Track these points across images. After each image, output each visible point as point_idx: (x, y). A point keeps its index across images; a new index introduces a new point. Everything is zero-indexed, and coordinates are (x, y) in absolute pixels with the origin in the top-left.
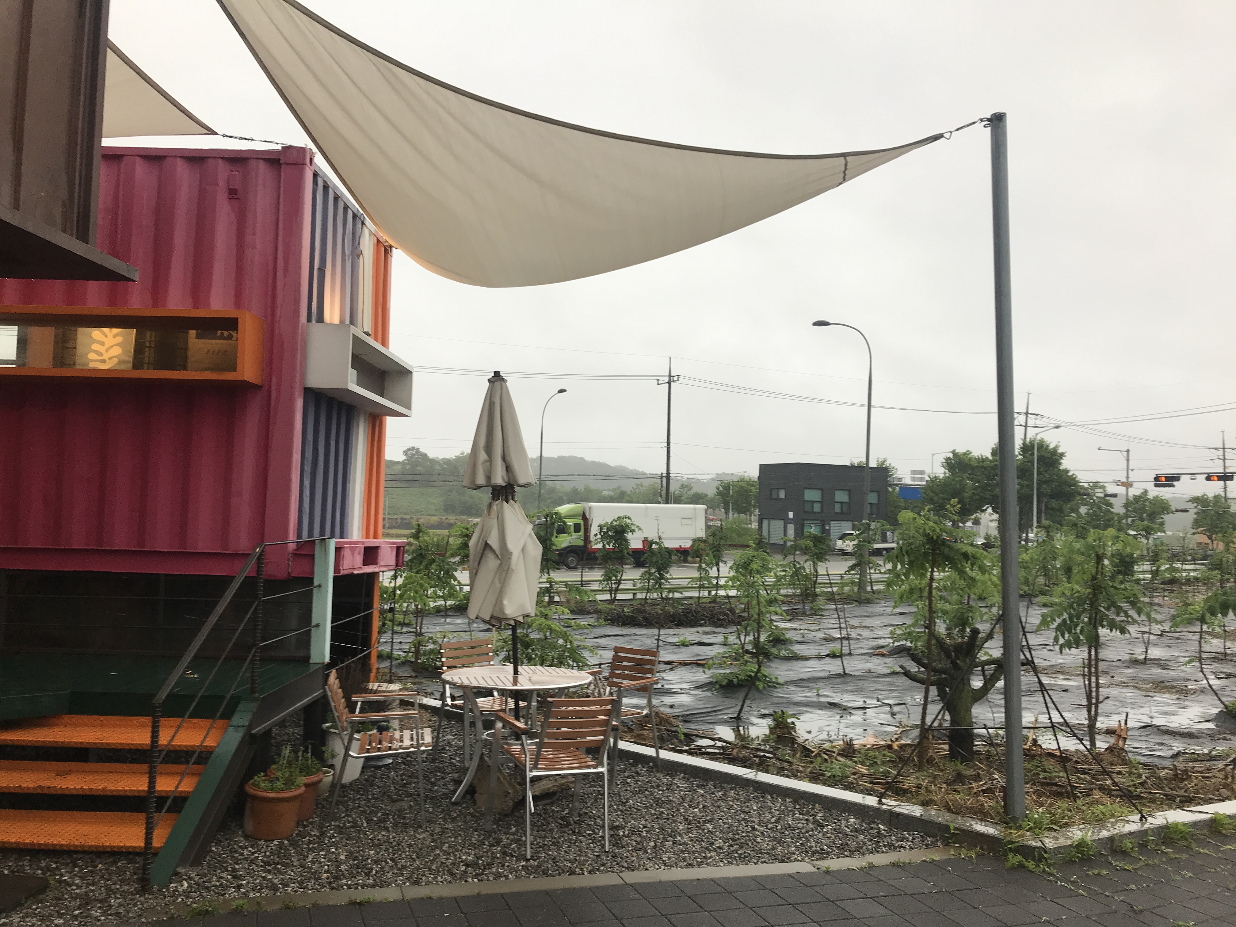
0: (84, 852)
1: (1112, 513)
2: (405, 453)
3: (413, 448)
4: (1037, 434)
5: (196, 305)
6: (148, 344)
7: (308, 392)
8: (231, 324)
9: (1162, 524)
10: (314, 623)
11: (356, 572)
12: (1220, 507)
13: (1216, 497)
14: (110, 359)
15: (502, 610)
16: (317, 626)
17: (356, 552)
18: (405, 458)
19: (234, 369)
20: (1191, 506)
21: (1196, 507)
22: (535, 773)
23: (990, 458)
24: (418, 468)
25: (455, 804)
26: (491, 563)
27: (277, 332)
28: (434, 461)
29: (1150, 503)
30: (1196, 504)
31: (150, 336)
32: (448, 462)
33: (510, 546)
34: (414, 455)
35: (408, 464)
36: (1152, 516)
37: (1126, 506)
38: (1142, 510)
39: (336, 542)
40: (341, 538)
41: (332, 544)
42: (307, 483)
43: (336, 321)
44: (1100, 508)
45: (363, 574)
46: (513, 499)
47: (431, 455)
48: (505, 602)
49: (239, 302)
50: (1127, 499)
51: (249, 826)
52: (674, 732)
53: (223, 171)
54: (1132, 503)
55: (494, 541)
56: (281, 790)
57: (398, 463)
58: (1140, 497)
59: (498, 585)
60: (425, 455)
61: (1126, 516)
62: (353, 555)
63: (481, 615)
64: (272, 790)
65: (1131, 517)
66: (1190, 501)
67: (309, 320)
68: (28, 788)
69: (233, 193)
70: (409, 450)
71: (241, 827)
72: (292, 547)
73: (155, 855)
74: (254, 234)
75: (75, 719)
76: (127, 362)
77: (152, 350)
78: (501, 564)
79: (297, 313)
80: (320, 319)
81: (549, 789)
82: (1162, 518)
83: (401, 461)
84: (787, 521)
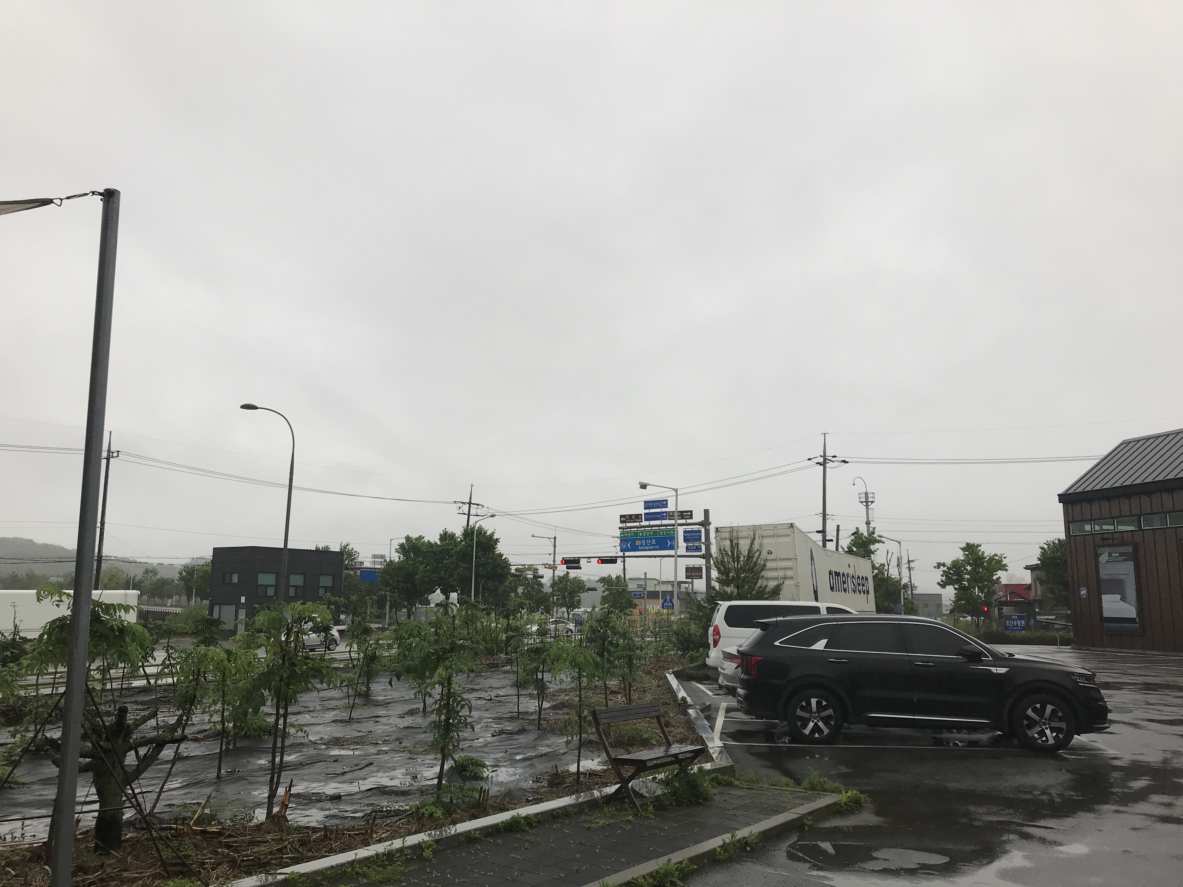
1: (542, 592)
4: (476, 522)
9: (579, 601)
12: (620, 586)
13: (618, 577)
20: (600, 587)
21: (603, 586)
23: (439, 543)
29: (571, 583)
30: (603, 584)
36: (572, 594)
37: (552, 586)
38: (565, 589)
44: (533, 588)
50: (554, 580)
54: (557, 583)
58: (563, 577)
61: (553, 594)
65: (556, 596)
66: (599, 581)
82: (579, 596)
84: (239, 606)
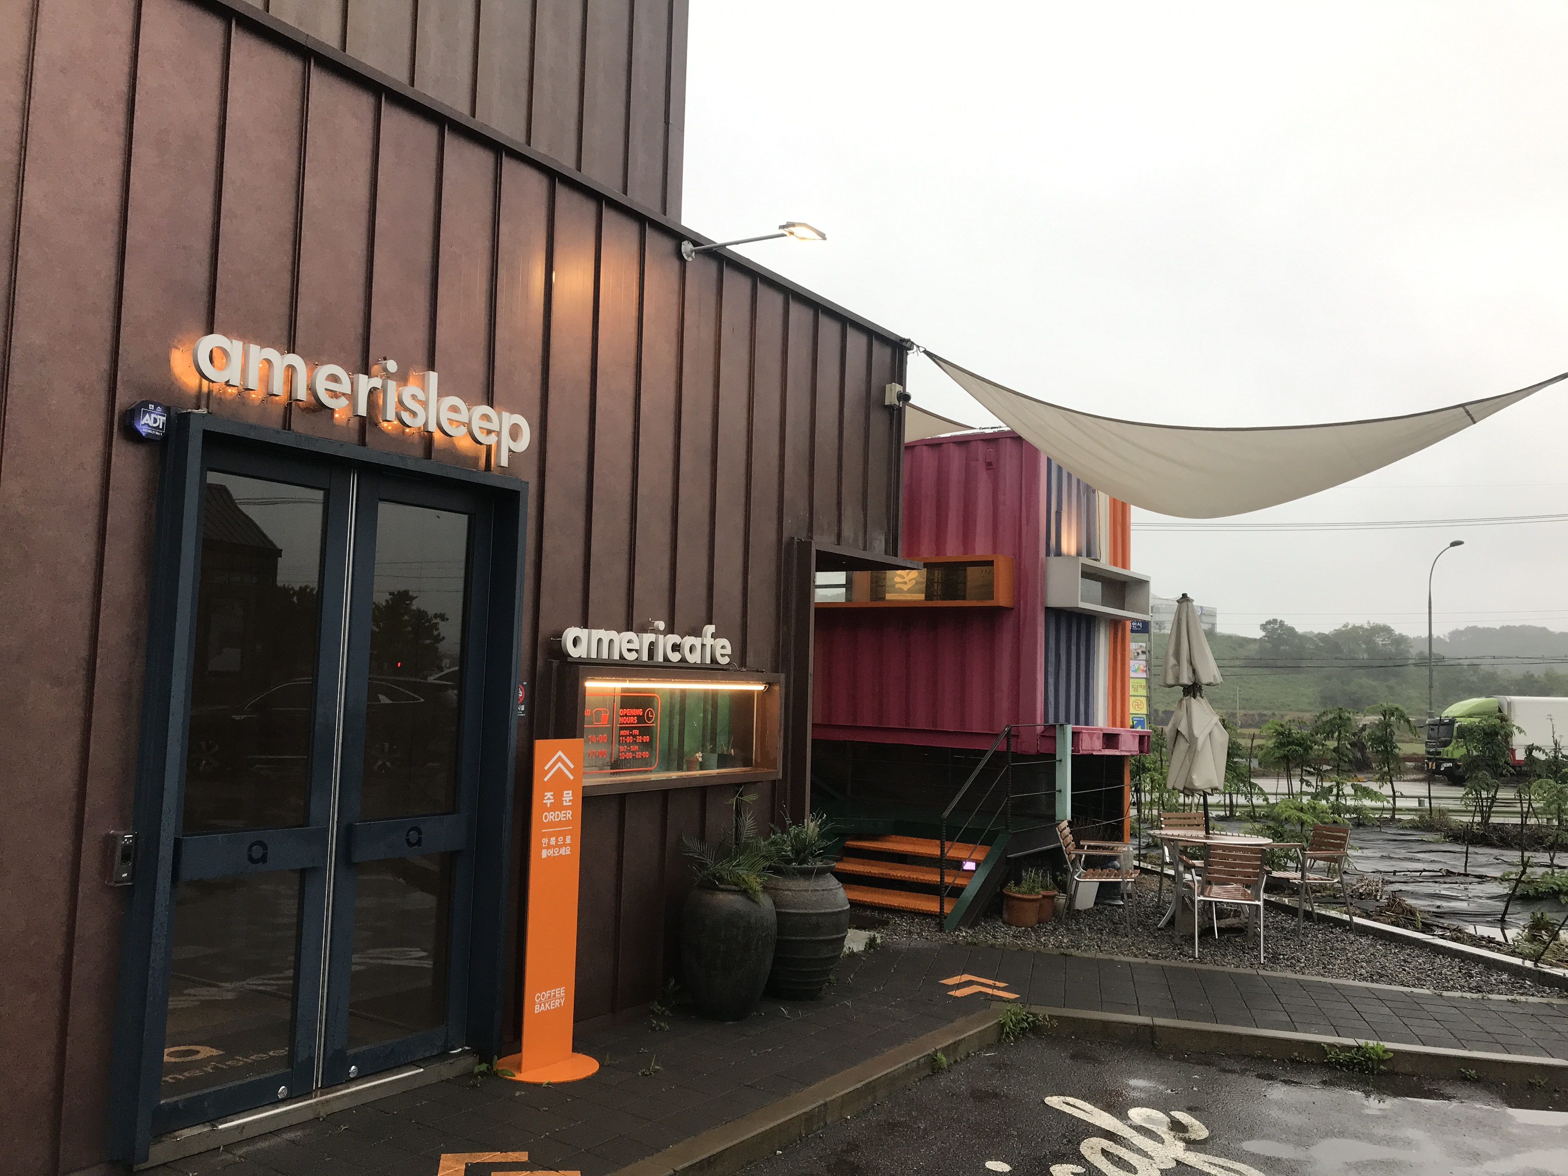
0: (907, 912)
2: (1263, 627)
3: (1275, 621)
5: (965, 553)
6: (936, 580)
7: (1048, 610)
8: (990, 563)
10: (1057, 788)
11: (1094, 753)
14: (910, 581)
15: (1192, 783)
16: (1060, 791)
17: (1095, 738)
18: (1263, 634)
19: (992, 598)
22: (1202, 898)
24: (1282, 647)
25: (1160, 929)
26: (1182, 746)
27: (1022, 567)
28: (1304, 638)
31: (938, 574)
32: (1323, 637)
33: (1196, 732)
34: (1277, 629)
35: (1268, 642)
39: (1073, 728)
40: (1076, 724)
41: (1069, 729)
42: (1051, 681)
43: (1073, 552)
45: (1103, 756)
46: (1201, 696)
47: (1300, 630)
48: (1194, 777)
49: (995, 549)
51: (1006, 916)
52: (1413, 920)
53: (981, 449)
55: (1183, 728)
56: (1025, 893)
57: (1255, 640)
59: (1188, 763)
60: (1292, 630)
62: (1091, 739)
63: (1176, 786)
64: (1019, 892)
67: (1048, 554)
68: (875, 874)
69: (989, 465)
70: (1269, 623)
71: (1001, 918)
72: (1039, 729)
73: (946, 918)
74: (1005, 494)
75: (899, 838)
76: (923, 583)
77: (940, 585)
78: (1190, 747)
79: (1037, 552)
80: (1059, 553)
81: (1234, 924)
83: (1258, 638)
